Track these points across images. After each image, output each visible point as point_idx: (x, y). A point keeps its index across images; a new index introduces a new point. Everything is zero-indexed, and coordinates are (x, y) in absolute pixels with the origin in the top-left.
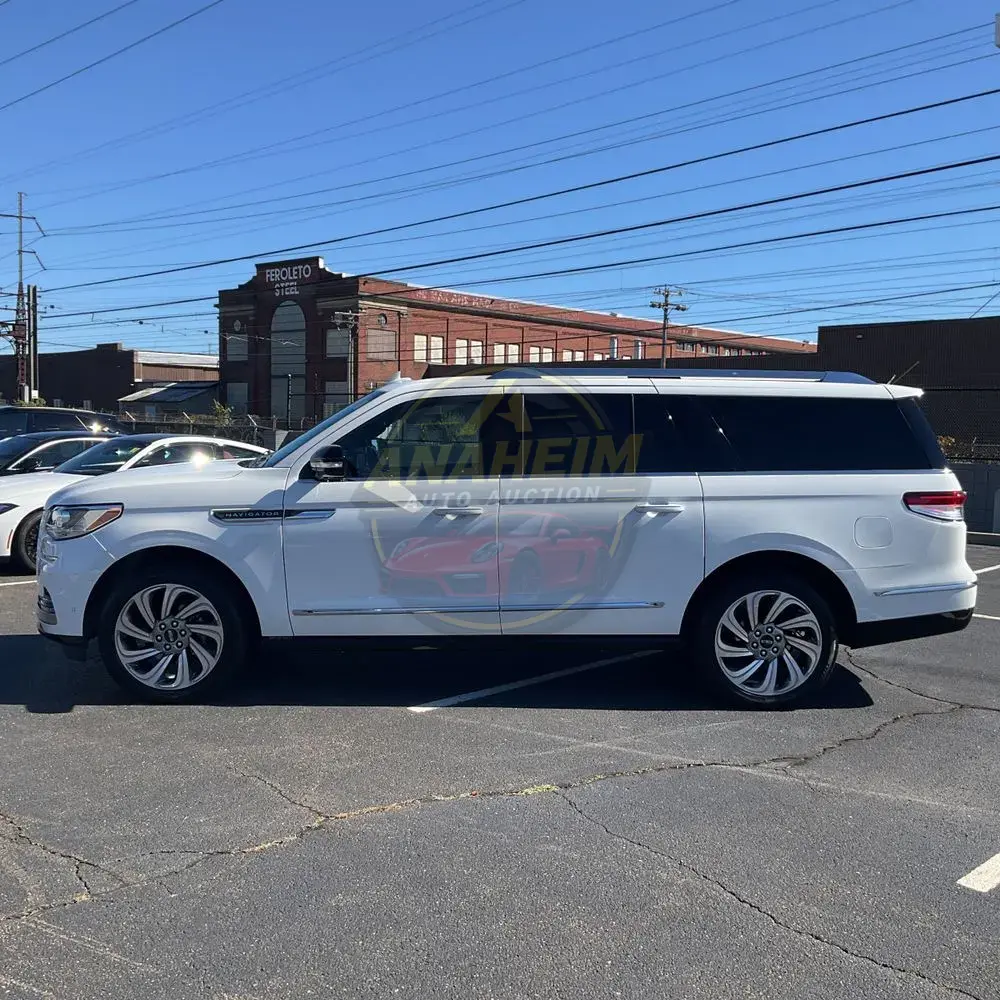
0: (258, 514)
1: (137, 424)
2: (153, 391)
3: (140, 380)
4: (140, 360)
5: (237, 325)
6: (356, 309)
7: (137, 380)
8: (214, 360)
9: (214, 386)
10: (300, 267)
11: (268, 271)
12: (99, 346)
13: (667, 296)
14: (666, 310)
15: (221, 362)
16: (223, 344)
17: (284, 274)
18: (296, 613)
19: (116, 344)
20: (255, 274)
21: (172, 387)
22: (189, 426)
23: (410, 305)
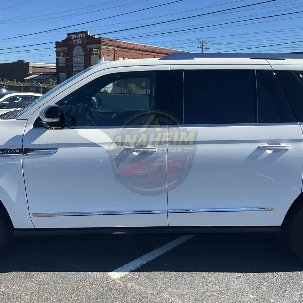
0: (5, 152)
1: (24, 87)
2: (35, 76)
3: (31, 72)
4: (31, 66)
5: (62, 54)
6: (100, 48)
7: (30, 72)
8: (54, 66)
9: (55, 74)
10: (82, 34)
11: (71, 36)
12: (18, 61)
13: (203, 44)
14: (202, 49)
15: (57, 66)
16: (57, 59)
17: (76, 36)
18: (34, 215)
19: (23, 60)
20: (67, 37)
21: (41, 75)
22: (41, 87)
23: (118, 47)
